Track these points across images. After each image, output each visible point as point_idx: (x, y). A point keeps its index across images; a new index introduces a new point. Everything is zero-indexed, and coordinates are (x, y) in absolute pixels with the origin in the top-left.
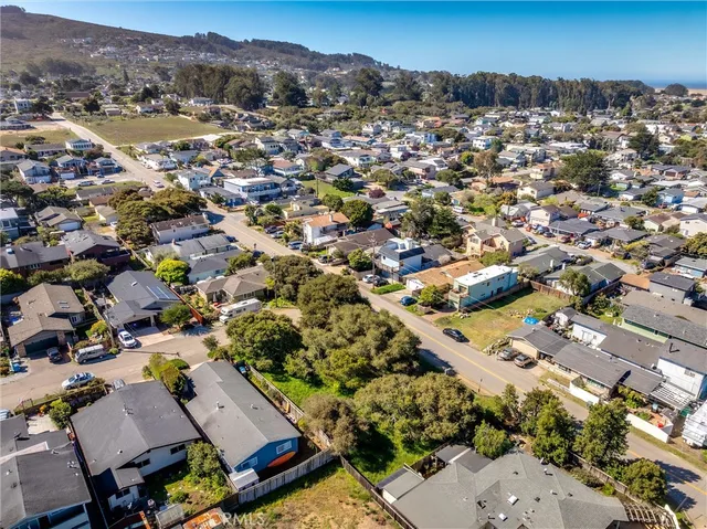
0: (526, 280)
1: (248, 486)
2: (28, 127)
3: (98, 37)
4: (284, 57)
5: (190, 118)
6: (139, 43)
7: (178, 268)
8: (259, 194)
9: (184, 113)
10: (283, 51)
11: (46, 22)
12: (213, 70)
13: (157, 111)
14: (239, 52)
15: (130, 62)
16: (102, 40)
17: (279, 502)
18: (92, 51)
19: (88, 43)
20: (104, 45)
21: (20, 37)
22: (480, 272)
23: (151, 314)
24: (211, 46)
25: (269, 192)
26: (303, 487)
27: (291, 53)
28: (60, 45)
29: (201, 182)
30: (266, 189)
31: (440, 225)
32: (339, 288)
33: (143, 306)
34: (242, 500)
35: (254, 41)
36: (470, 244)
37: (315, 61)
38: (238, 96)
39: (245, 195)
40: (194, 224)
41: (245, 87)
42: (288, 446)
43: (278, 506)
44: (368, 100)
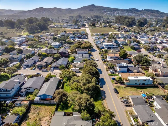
0: (157, 84)
1: (37, 100)
2: (80, 28)
3: (107, 10)
4: (152, 14)
5: (112, 28)
6: (115, 11)
7: (72, 59)
8: (108, 47)
9: (112, 27)
10: (152, 12)
11: (98, 7)
12: (123, 17)
13: (107, 26)
14: (139, 13)
15: (112, 15)
16: (108, 11)
17: (40, 106)
18: (105, 13)
19: (105, 11)
20: (108, 12)
21: (93, 11)
22: (138, 77)
23: (59, 66)
24: (132, 11)
25: (111, 47)
26: (46, 106)
27: (154, 13)
28: (99, 12)
29: (98, 43)
30: (110, 46)
31: (144, 62)
32: (90, 70)
33: (59, 64)
34: (35, 102)
35: (145, 10)
36: (150, 70)
37: (161, 15)
38: (126, 24)
39: (104, 47)
40: (85, 51)
41: (128, 21)
42: (50, 97)
43: (39, 106)
44: (166, 26)
